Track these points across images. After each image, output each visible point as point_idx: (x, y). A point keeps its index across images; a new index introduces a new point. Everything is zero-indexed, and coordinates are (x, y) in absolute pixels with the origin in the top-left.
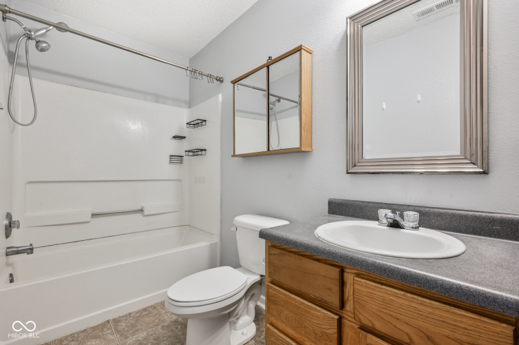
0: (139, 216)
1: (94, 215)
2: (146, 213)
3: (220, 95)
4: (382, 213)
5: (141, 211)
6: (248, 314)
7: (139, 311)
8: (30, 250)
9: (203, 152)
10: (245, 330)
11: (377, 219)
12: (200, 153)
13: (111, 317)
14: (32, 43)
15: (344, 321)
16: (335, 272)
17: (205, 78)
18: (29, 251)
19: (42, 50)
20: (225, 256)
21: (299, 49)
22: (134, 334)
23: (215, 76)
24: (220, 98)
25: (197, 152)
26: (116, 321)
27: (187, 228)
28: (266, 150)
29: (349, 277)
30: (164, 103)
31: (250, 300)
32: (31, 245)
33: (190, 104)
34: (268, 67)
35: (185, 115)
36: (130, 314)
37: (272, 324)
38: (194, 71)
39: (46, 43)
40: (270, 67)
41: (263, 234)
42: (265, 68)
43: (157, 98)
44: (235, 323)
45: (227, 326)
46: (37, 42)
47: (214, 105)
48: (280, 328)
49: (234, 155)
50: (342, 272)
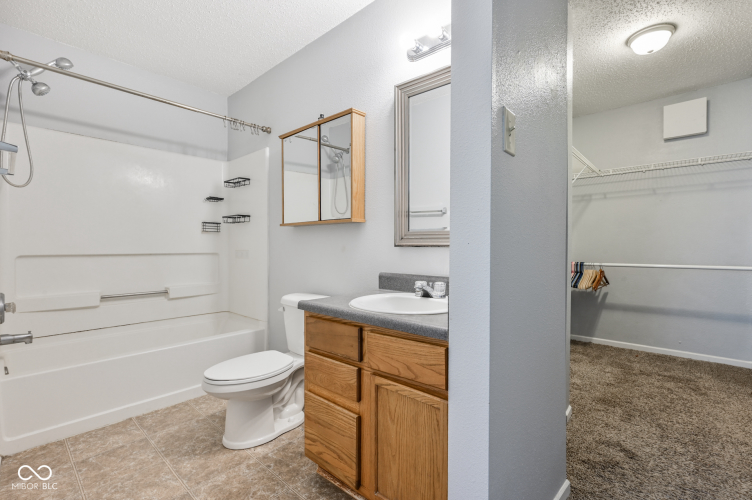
0: (162, 299)
1: (104, 298)
2: (171, 295)
3: (267, 149)
4: (419, 284)
5: (166, 293)
6: (296, 402)
7: (167, 408)
8: (29, 339)
9: (247, 219)
10: (292, 418)
11: (414, 291)
12: (242, 219)
13: (133, 415)
14: (27, 86)
15: (362, 371)
16: (355, 331)
17: (247, 128)
18: (27, 340)
19: (41, 94)
20: (272, 341)
21: (349, 112)
22: (164, 428)
23: (261, 125)
24: (268, 151)
25: (239, 218)
26: (140, 419)
27: (225, 314)
28: (317, 219)
29: (366, 334)
30: (194, 155)
31: (297, 386)
32: (30, 332)
33: (229, 156)
34: (319, 125)
35: (222, 171)
36: (156, 411)
37: (310, 391)
38: (235, 121)
39: (46, 85)
40: (322, 126)
41: (301, 306)
42: (316, 128)
43: (185, 148)
44: (281, 411)
45: (271, 410)
46: (34, 84)
47: (259, 160)
48: (317, 392)
49: (283, 224)
50: (361, 330)
